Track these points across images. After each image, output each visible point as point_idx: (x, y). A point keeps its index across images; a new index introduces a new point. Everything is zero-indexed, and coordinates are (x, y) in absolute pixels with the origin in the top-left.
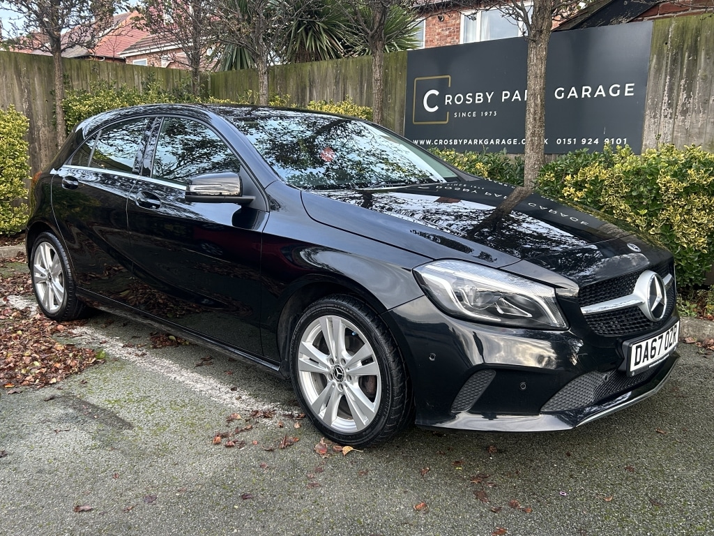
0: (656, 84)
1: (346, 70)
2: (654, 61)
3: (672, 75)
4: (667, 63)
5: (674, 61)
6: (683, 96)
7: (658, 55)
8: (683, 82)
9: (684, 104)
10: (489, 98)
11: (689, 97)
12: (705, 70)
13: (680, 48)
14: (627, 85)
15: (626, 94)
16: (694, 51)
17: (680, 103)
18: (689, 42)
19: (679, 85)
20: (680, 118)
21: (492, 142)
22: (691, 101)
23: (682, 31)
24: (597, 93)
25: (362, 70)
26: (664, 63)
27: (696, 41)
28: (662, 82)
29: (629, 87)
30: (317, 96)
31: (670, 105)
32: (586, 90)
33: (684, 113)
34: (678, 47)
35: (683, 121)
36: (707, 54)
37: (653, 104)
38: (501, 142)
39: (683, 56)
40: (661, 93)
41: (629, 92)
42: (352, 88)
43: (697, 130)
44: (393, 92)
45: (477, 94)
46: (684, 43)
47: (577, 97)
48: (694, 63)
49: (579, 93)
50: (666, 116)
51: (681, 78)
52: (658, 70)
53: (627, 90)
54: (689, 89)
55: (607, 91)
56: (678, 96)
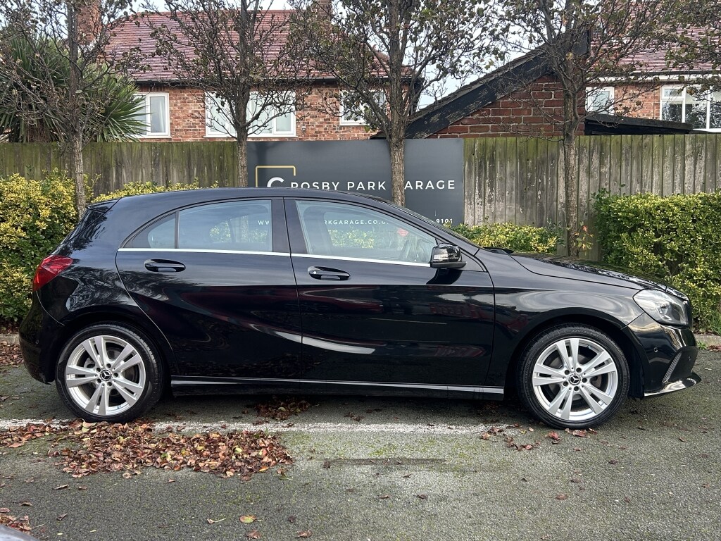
0: (469, 182)
1: (168, 153)
2: (467, 165)
3: (480, 176)
4: (475, 168)
5: (480, 166)
6: (488, 190)
7: (469, 162)
8: (487, 181)
9: (489, 196)
10: (336, 187)
11: (492, 191)
12: (500, 173)
13: (483, 158)
14: (449, 181)
15: (449, 188)
16: (493, 161)
17: (487, 195)
18: (488, 155)
19: (485, 183)
20: (488, 205)
21: (341, 222)
22: (494, 193)
23: (484, 147)
24: (428, 186)
25: (189, 154)
26: (474, 168)
27: (493, 155)
28: (473, 180)
29: (451, 183)
30: (127, 177)
31: (480, 196)
32: (419, 184)
33: (490, 201)
34: (482, 158)
35: (490, 207)
36: (501, 163)
37: (468, 194)
38: (349, 223)
39: (485, 164)
40: (473, 188)
41: (451, 186)
42: (178, 171)
43: (499, 213)
44: (231, 177)
45: (323, 183)
46: (485, 155)
47: (412, 188)
48: (493, 169)
49: (414, 185)
50: (478, 204)
51: (485, 179)
52: (470, 172)
53: (449, 185)
54: (492, 186)
55: (435, 186)
56: (485, 190)
